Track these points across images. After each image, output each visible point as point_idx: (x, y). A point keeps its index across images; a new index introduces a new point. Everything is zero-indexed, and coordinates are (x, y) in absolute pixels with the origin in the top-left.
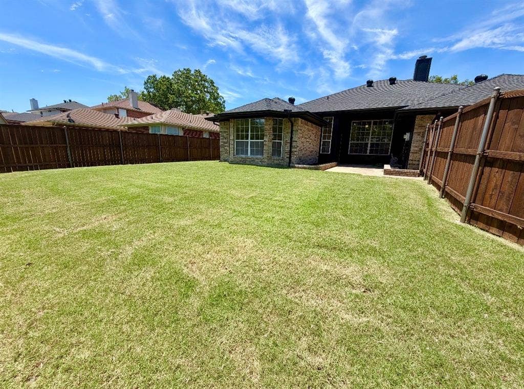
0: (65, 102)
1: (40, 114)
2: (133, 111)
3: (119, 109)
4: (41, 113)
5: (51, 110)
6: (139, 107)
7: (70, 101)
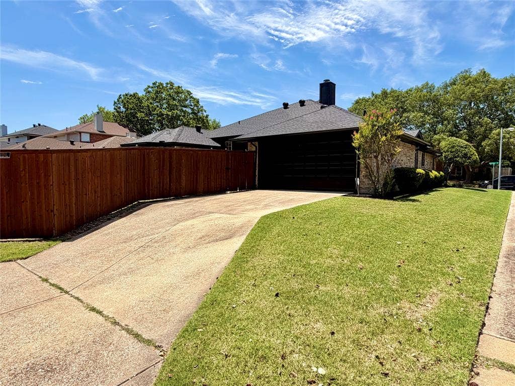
0: (34, 126)
1: (7, 141)
2: (97, 134)
3: (82, 134)
4: (9, 140)
5: (18, 136)
6: (104, 130)
7: (39, 125)
